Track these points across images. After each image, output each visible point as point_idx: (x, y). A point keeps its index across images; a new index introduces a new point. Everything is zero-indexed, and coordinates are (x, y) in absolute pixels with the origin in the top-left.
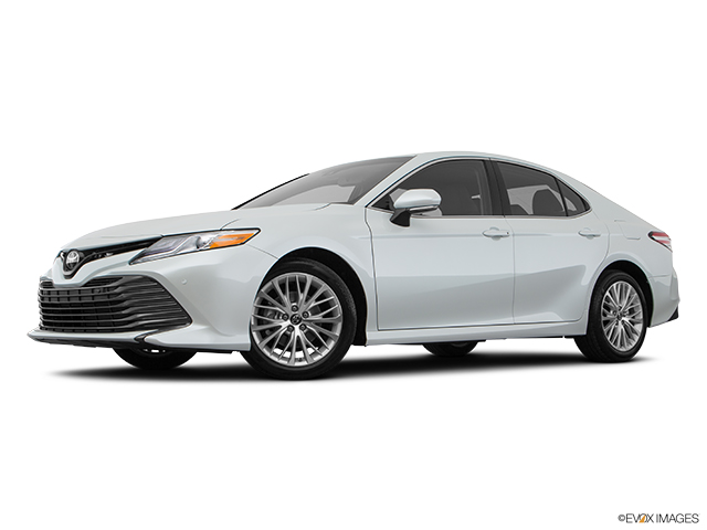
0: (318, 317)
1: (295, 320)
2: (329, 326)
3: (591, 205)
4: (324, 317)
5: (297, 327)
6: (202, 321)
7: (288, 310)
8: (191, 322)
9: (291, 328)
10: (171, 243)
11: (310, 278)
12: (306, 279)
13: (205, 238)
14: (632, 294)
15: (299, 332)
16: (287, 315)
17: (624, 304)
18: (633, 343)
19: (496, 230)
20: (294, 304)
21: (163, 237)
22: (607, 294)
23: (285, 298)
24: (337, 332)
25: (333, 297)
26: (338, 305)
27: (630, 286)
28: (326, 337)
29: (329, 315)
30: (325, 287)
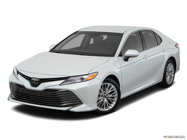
0: (111, 96)
1: (105, 97)
2: (113, 98)
3: (162, 40)
4: (112, 95)
6: (86, 103)
7: (103, 94)
8: (82, 103)
9: (104, 99)
10: (73, 78)
12: (108, 84)
13: (84, 77)
14: (172, 66)
15: (106, 100)
16: (103, 95)
17: (170, 70)
18: (172, 81)
19: (146, 56)
20: (104, 92)
21: (71, 77)
22: (167, 68)
23: (102, 90)
24: (116, 99)
25: (115, 89)
26: (116, 91)
27: (172, 64)
28: (112, 101)
29: (114, 95)
30: (113, 86)
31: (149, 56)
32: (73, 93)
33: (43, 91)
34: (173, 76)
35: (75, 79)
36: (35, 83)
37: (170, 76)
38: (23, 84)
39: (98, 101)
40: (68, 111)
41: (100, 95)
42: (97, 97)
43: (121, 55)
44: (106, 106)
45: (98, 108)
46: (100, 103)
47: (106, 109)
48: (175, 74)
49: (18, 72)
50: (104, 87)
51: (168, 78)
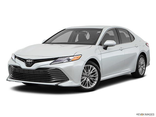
0: (92, 76)
2: (95, 78)
3: (135, 38)
4: (94, 76)
5: (88, 78)
6: (72, 80)
7: (86, 74)
8: (69, 80)
9: (87, 79)
11: (91, 66)
12: (90, 66)
13: (71, 58)
14: (143, 60)
15: (88, 80)
16: (86, 76)
17: (142, 63)
18: (143, 73)
19: (121, 48)
20: (87, 73)
21: (59, 57)
22: (139, 61)
23: (85, 71)
24: (97, 79)
25: (96, 71)
26: (97, 73)
27: (143, 58)
28: (94, 81)
29: (95, 75)
30: (94, 68)
31: (125, 49)
32: (61, 71)
33: (36, 70)
34: (144, 68)
35: (63, 59)
36: (29, 64)
37: (142, 68)
38: (19, 66)
39: (82, 80)
40: (57, 86)
41: (83, 75)
42: (81, 77)
43: (100, 44)
44: (89, 85)
45: (82, 86)
46: (83, 82)
47: (89, 87)
48: (146, 68)
49: (16, 57)
50: (87, 68)
51: (140, 70)
